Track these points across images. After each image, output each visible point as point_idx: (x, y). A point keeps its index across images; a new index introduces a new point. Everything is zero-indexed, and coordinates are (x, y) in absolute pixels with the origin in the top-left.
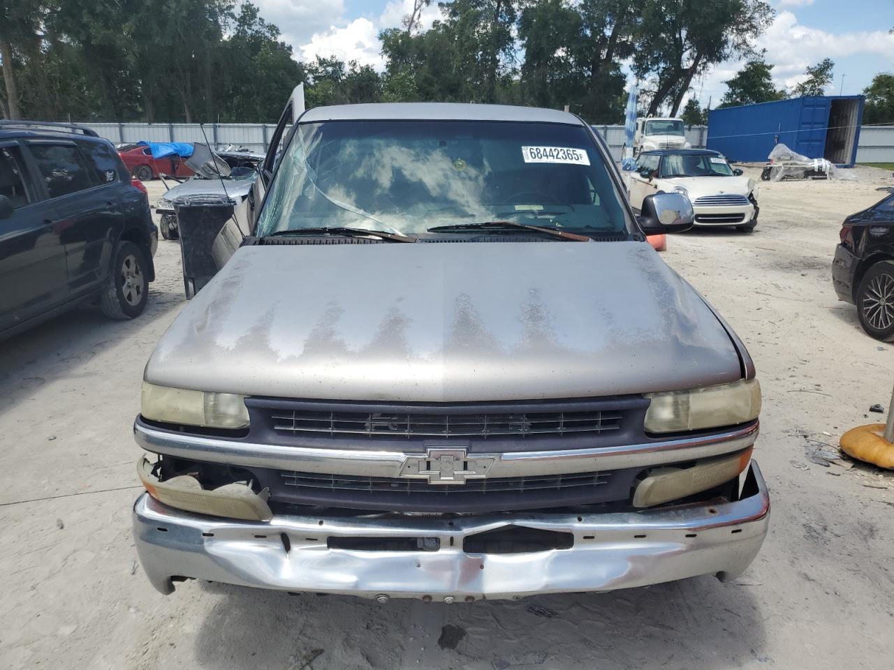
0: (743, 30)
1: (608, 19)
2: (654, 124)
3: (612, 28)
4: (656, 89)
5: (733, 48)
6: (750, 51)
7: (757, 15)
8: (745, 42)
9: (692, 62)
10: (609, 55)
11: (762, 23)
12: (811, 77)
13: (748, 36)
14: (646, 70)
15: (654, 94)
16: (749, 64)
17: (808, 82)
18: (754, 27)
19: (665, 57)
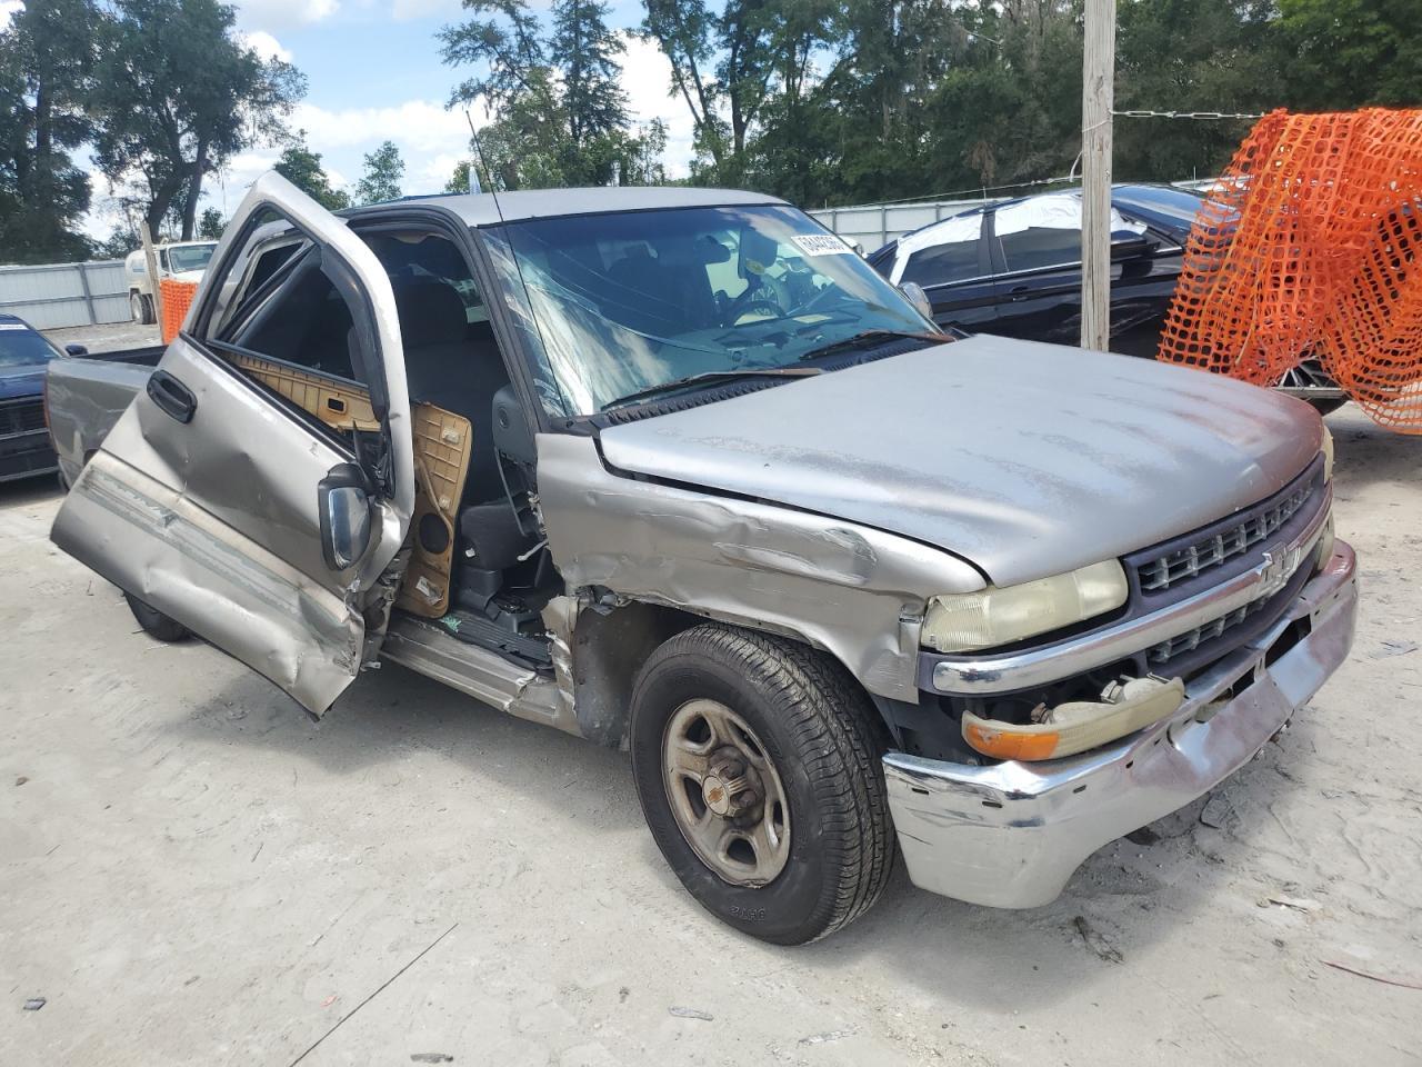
0: (266, 103)
1: (26, 79)
2: (179, 253)
3: (35, 93)
4: (147, 197)
5: (256, 130)
6: (285, 135)
7: (280, 81)
8: (272, 121)
9: (194, 152)
10: (42, 141)
11: (291, 93)
12: (372, 170)
13: (276, 111)
14: (122, 165)
15: (145, 205)
16: (286, 152)
17: (373, 177)
18: (281, 99)
19: (151, 143)
